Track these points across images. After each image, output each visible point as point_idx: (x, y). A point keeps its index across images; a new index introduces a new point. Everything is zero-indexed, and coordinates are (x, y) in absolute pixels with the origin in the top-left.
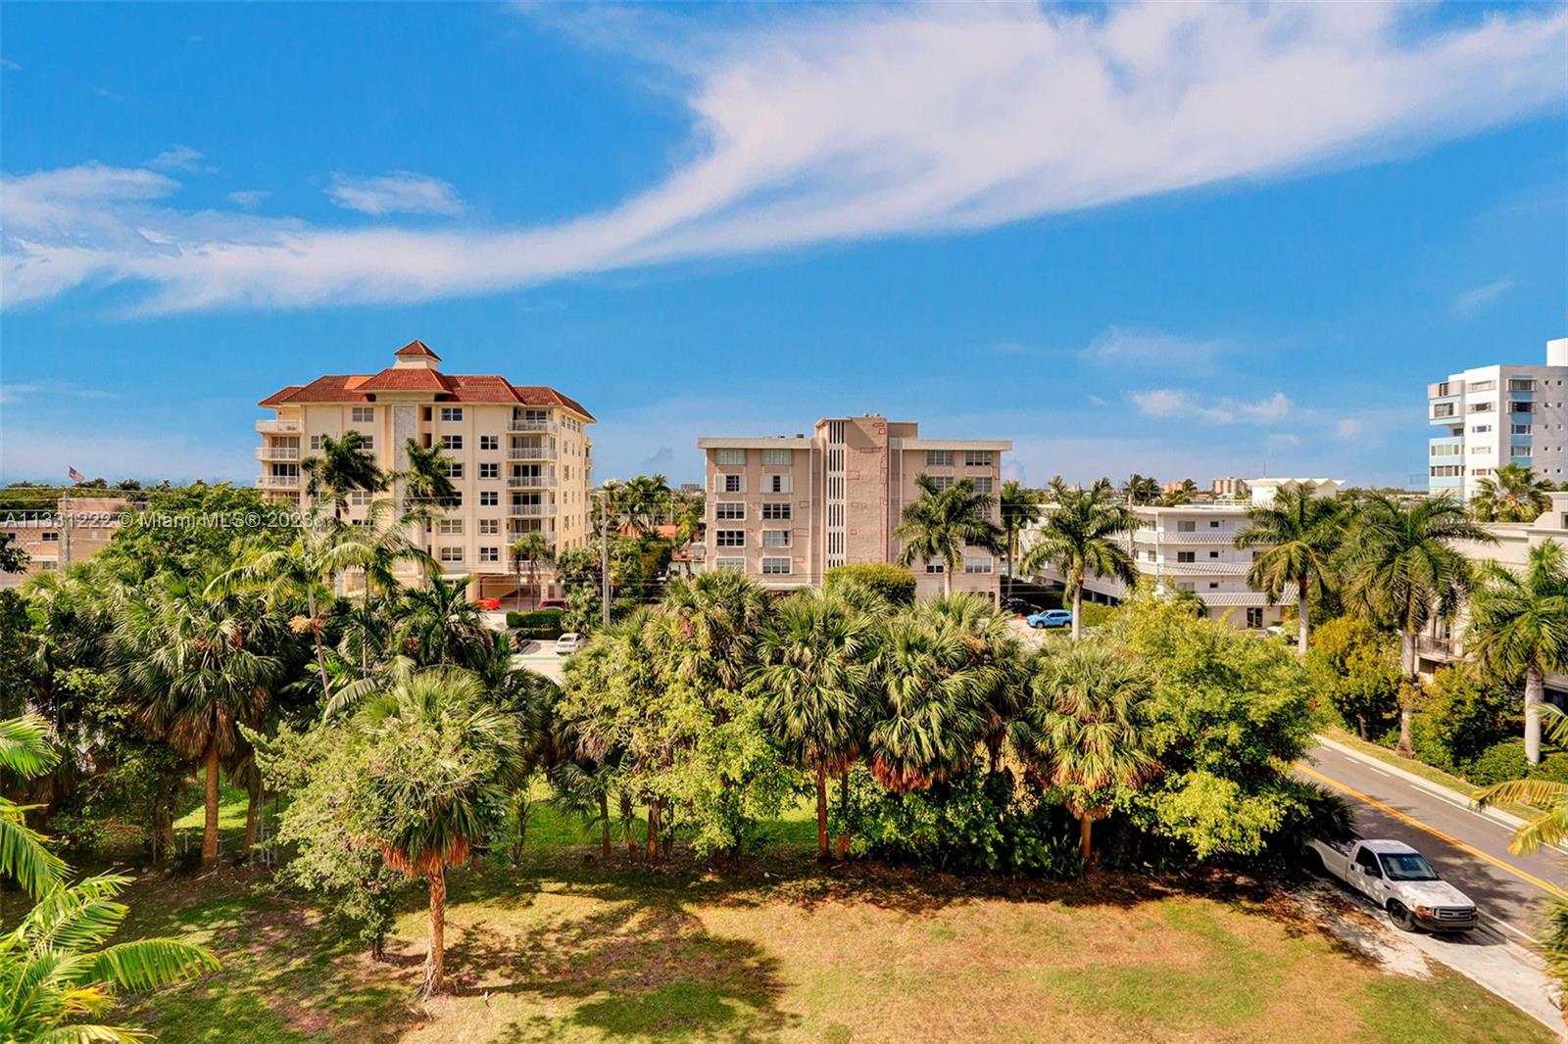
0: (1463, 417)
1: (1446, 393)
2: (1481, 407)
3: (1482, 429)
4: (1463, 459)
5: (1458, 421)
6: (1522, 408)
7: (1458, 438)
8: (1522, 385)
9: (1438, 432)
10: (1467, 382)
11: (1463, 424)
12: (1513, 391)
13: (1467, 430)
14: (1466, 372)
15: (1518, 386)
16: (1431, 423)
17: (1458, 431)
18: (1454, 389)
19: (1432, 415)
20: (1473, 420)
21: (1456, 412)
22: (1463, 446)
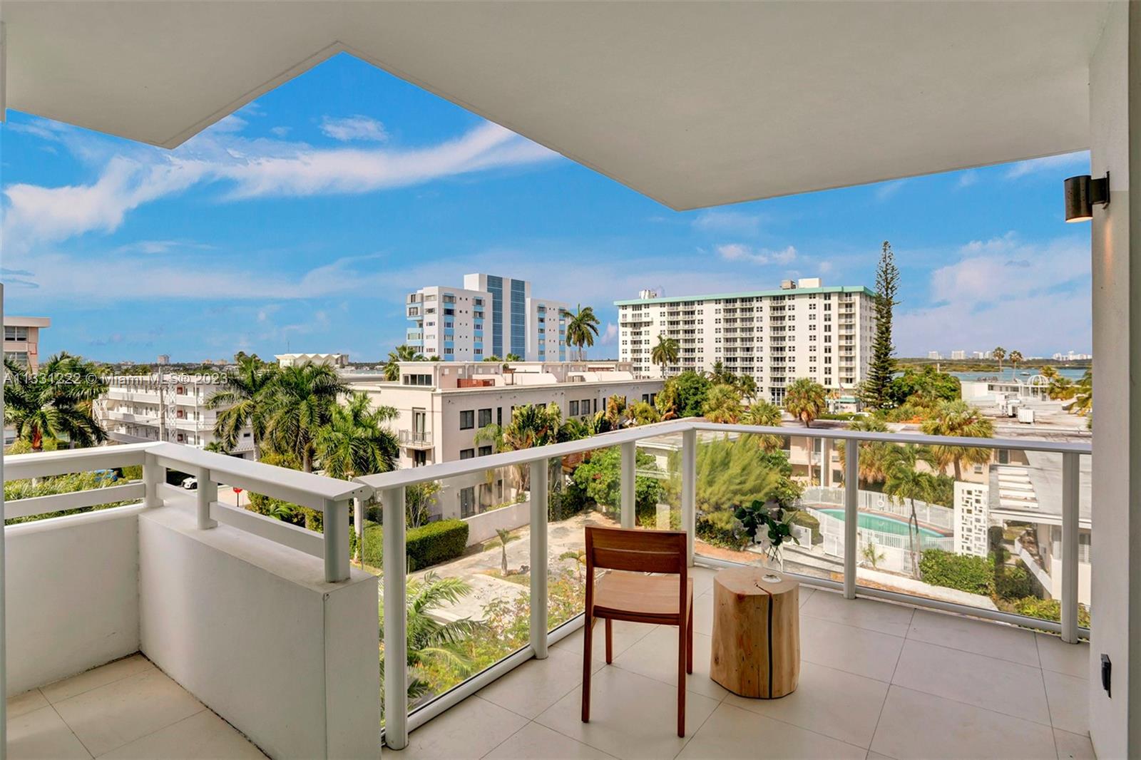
0: (422, 317)
1: (415, 301)
2: (431, 311)
3: (431, 324)
4: (422, 342)
5: (420, 318)
6: (449, 312)
7: (420, 329)
8: (449, 298)
9: (411, 324)
10: (425, 295)
11: (422, 320)
12: (444, 301)
13: (424, 325)
14: (424, 288)
15: (447, 299)
16: (408, 319)
17: (421, 325)
18: (418, 299)
19: (408, 315)
20: (428, 318)
21: (419, 314)
22: (422, 334)
